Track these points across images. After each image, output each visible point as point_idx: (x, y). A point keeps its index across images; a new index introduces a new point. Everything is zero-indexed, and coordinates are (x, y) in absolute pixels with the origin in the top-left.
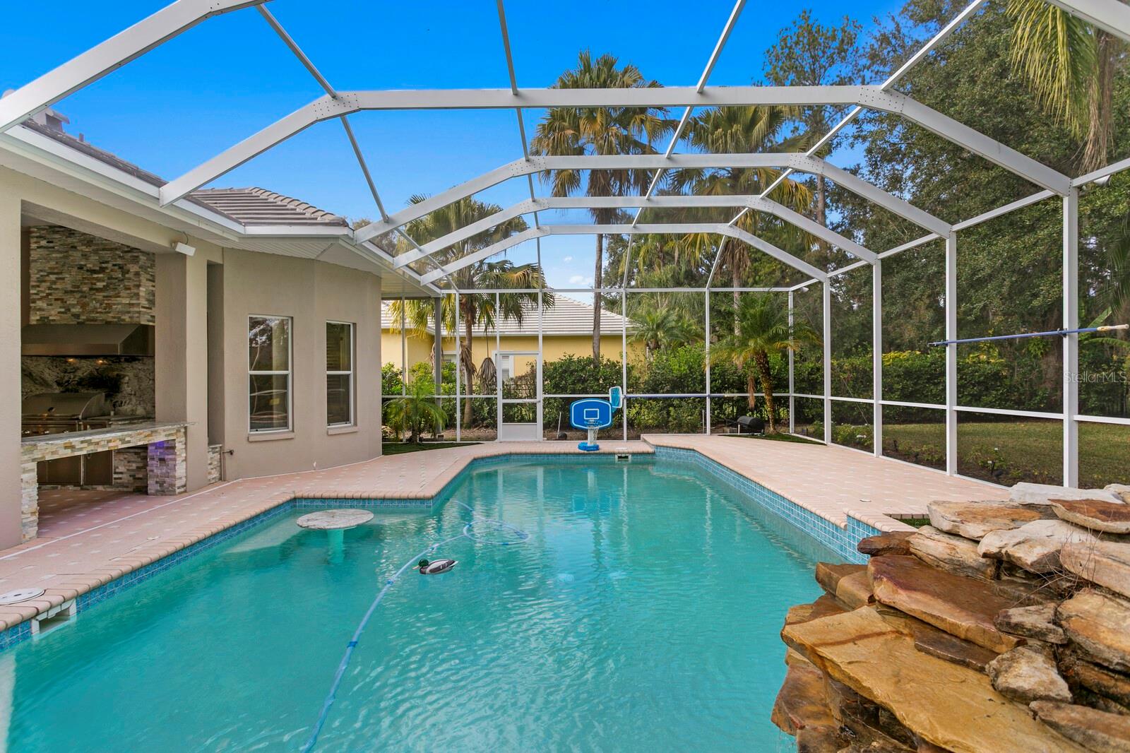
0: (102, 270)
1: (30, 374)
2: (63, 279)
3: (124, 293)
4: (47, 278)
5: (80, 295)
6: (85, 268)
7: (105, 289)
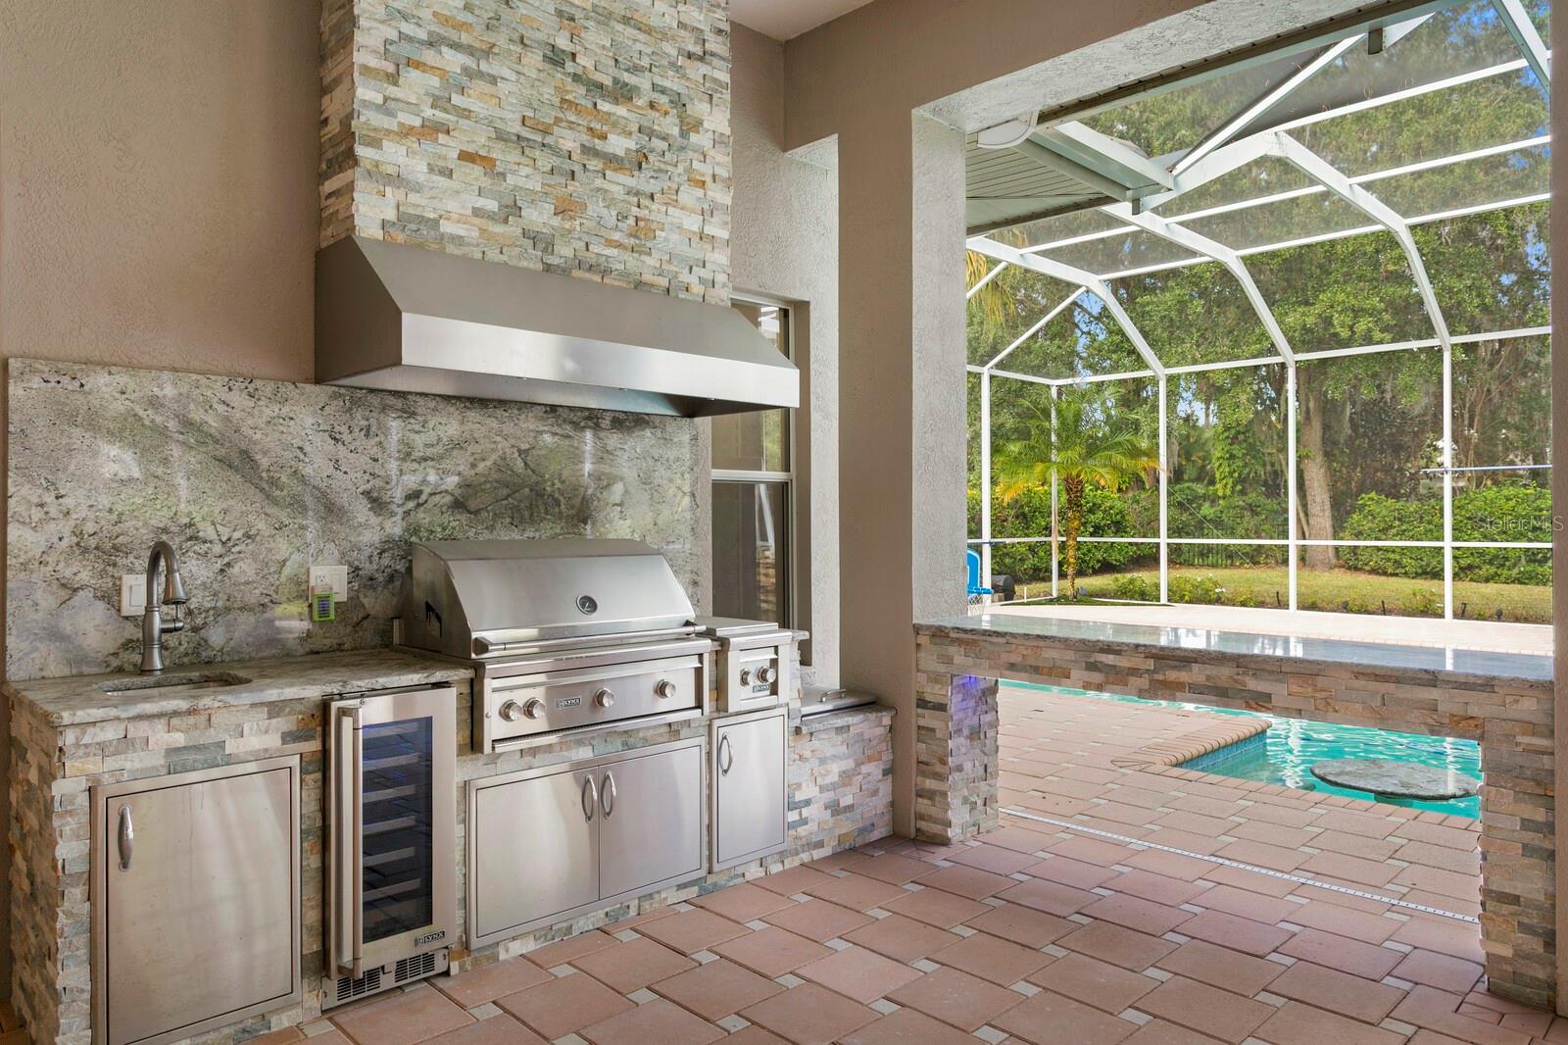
0: (623, 93)
1: (245, 454)
2: (494, 80)
3: (689, 196)
4: (429, 56)
5: (556, 161)
6: (569, 66)
7: (639, 160)
